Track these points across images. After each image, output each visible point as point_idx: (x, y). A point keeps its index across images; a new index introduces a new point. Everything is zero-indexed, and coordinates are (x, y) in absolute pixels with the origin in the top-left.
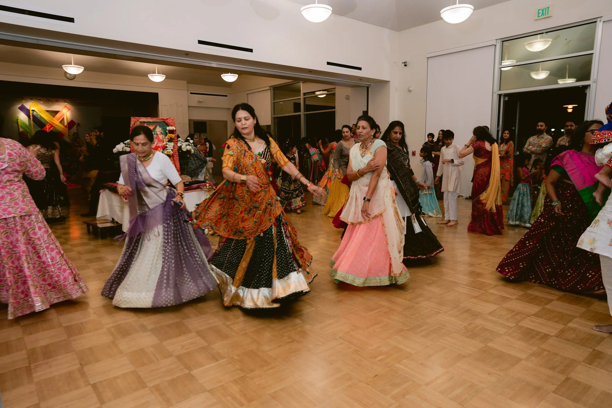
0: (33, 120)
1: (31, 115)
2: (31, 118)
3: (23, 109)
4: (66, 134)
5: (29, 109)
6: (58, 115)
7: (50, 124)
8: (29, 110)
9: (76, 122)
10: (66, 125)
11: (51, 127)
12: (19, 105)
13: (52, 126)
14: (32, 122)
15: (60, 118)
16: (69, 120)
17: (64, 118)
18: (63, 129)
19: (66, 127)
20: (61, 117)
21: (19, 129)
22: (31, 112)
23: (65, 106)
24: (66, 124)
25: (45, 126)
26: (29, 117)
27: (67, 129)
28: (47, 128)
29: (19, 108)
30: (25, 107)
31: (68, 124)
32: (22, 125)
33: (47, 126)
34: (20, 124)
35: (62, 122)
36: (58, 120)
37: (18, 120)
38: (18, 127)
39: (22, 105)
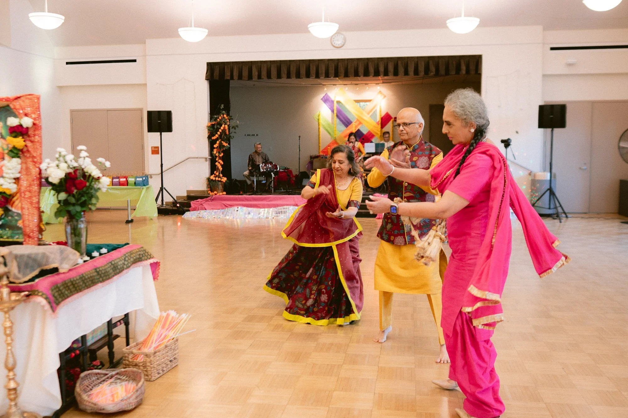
0: (337, 116)
1: (335, 108)
2: (335, 112)
3: (326, 100)
4: (377, 134)
5: (333, 100)
6: (369, 106)
7: (358, 120)
8: (333, 102)
9: (393, 116)
10: (379, 122)
11: (359, 125)
12: (322, 96)
13: (360, 123)
14: (335, 117)
15: (371, 111)
16: (383, 114)
17: (376, 110)
18: (374, 126)
19: (378, 123)
20: (372, 109)
21: (319, 129)
22: (335, 104)
23: (380, 91)
24: (379, 119)
25: (352, 124)
26: (333, 111)
27: (380, 126)
28: (354, 126)
29: (322, 99)
30: (329, 97)
31: (382, 119)
32: (324, 124)
33: (354, 124)
34: (321, 121)
35: (374, 116)
36: (368, 114)
37: (319, 116)
38: (319, 126)
39: (325, 95)
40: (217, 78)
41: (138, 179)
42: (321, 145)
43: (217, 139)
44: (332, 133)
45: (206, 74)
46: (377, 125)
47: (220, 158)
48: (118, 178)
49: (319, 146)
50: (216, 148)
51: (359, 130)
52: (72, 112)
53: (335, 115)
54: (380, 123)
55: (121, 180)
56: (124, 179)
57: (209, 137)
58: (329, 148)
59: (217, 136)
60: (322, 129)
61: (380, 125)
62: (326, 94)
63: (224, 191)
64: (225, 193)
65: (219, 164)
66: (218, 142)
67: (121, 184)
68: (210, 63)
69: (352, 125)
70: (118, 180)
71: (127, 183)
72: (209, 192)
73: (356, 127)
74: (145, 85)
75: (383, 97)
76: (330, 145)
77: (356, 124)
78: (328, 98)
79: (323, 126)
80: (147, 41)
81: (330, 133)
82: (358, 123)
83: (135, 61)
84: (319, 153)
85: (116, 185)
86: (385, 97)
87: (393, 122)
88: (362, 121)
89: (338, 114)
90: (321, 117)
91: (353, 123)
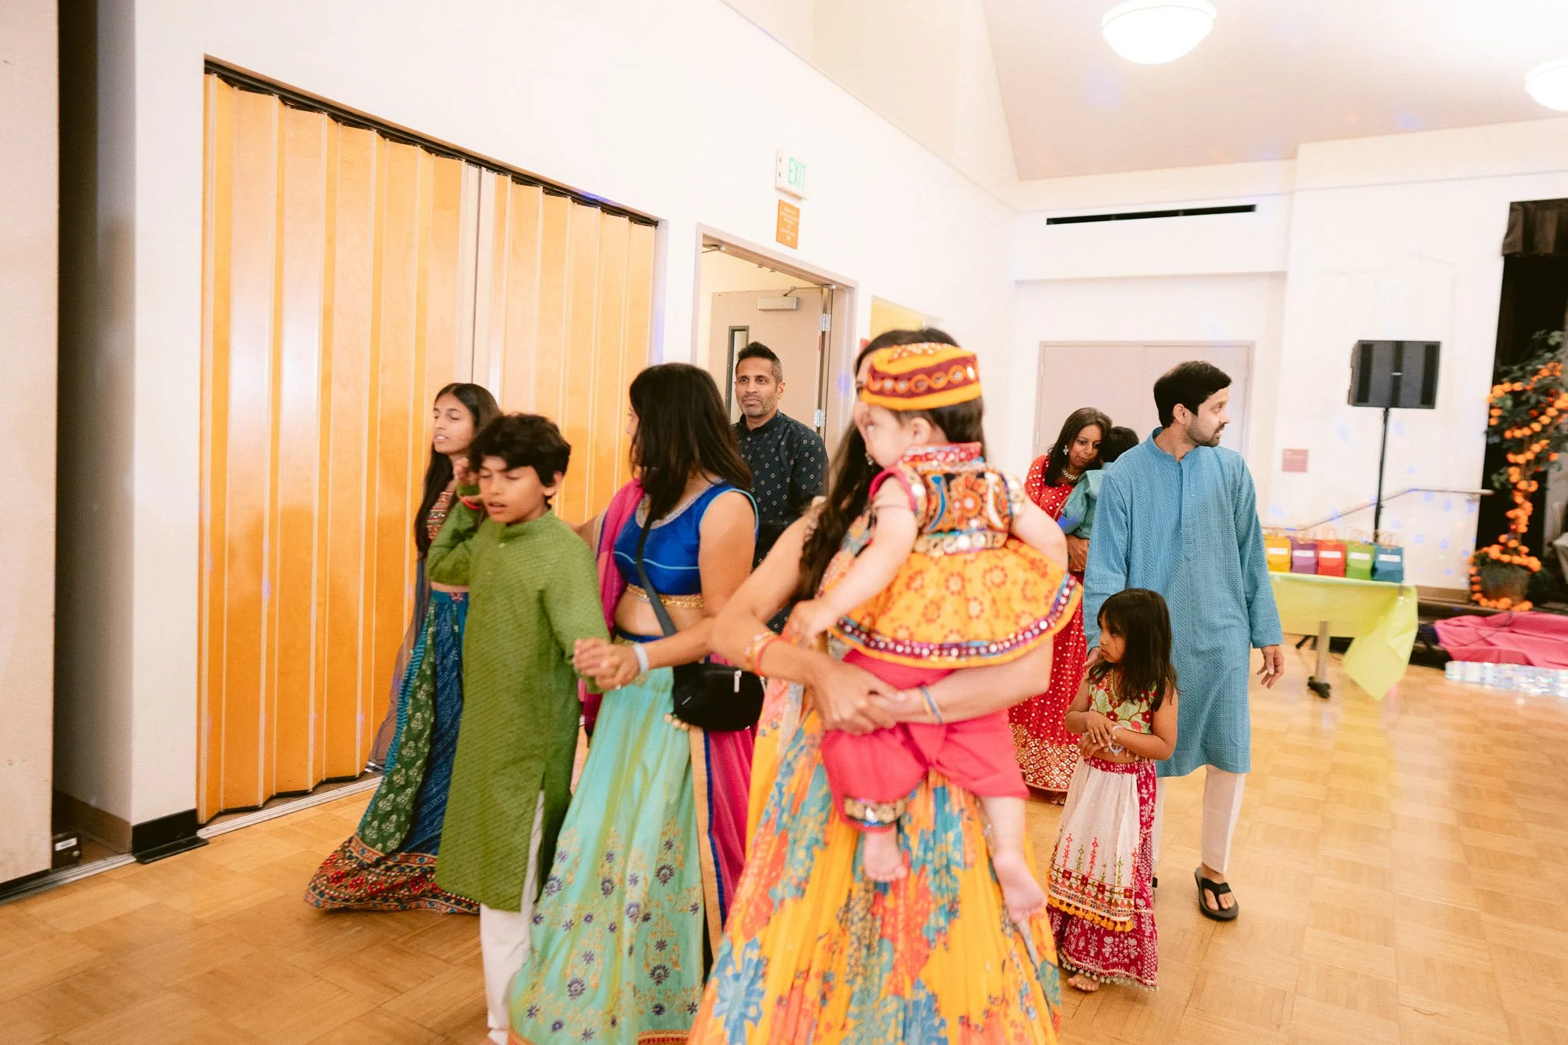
40: (1550, 249)
41: (1383, 558)
43: (1535, 437)
45: (1508, 235)
47: (1530, 497)
48: (1315, 546)
50: (1516, 465)
52: (1045, 347)
55: (1324, 554)
56: (1337, 555)
57: (1491, 431)
59: (1536, 427)
63: (1527, 598)
64: (1527, 605)
65: (1521, 515)
66: (1536, 448)
67: (1318, 567)
68: (1523, 204)
70: (1310, 554)
71: (1341, 569)
72: (1477, 596)
74: (1280, 277)
80: (1304, 150)
83: (1249, 209)
85: (1304, 569)
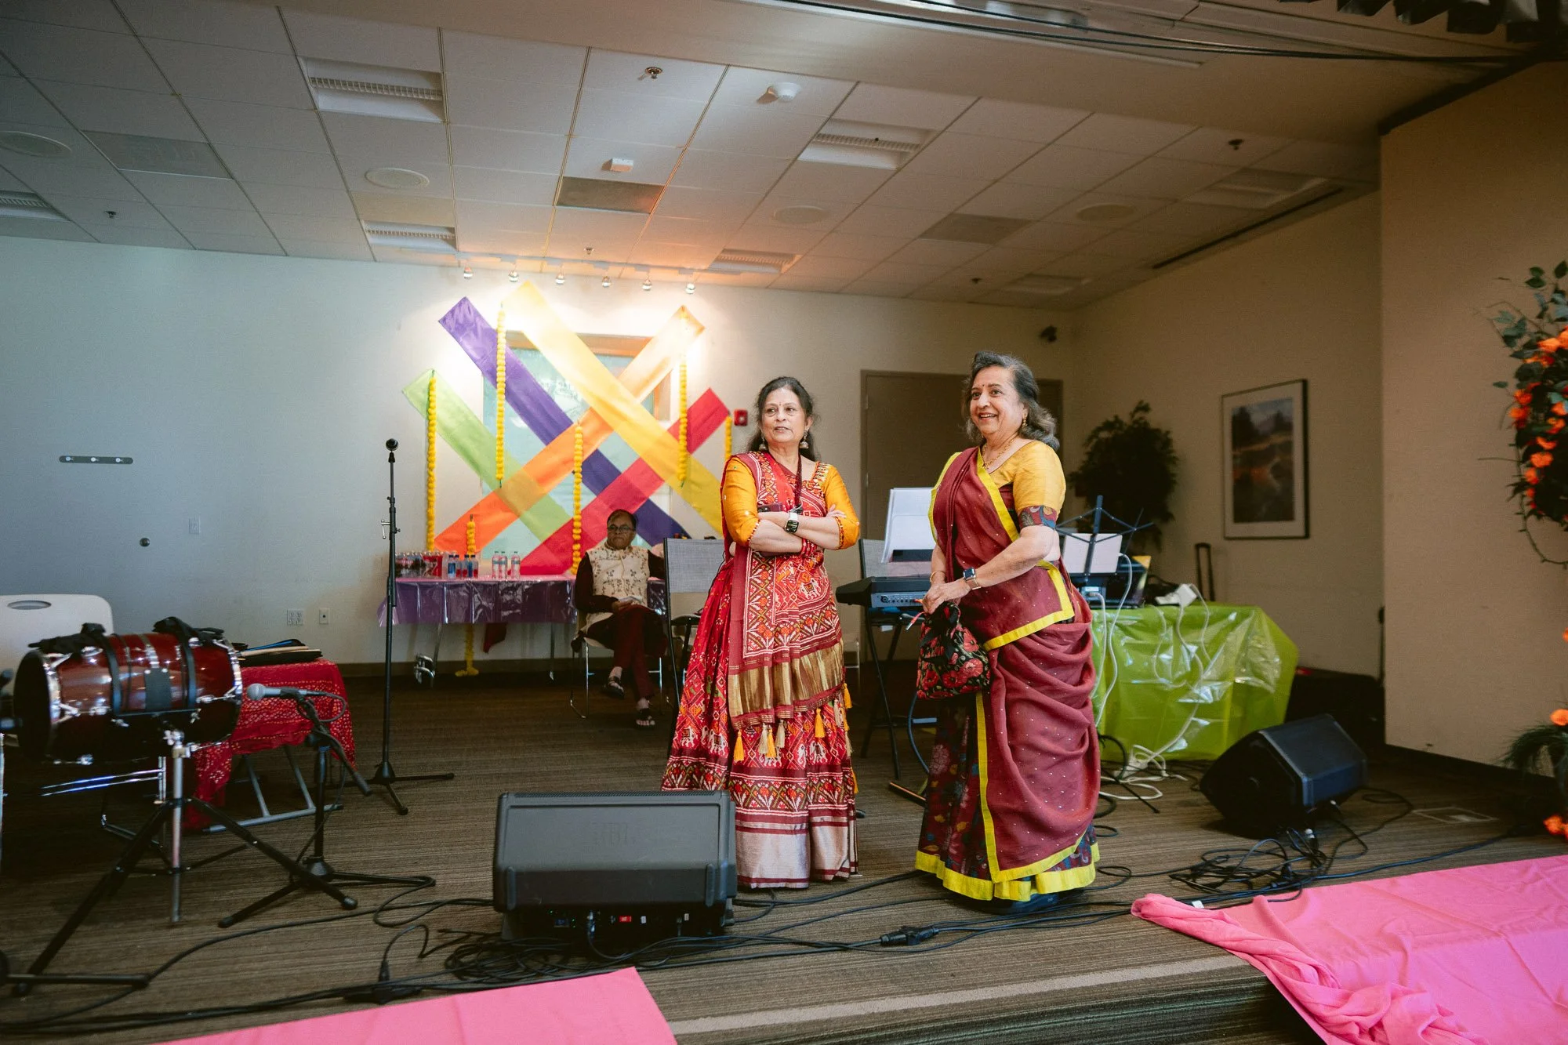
0: (509, 394)
1: (501, 361)
2: (501, 376)
3: (463, 325)
4: (672, 472)
5: (494, 326)
6: (641, 365)
7: (593, 414)
8: (492, 335)
9: (732, 406)
10: (678, 423)
11: (597, 433)
12: (446, 305)
13: (605, 427)
14: (501, 401)
15: (647, 382)
16: (695, 394)
17: (666, 380)
18: (660, 443)
19: (673, 431)
20: (652, 377)
21: (429, 441)
22: (502, 345)
23: (683, 309)
24: (676, 413)
25: (569, 430)
26: (491, 374)
27: (683, 443)
28: (578, 436)
29: (443, 321)
30: (477, 314)
31: (690, 413)
32: (451, 423)
33: (579, 428)
34: (439, 412)
35: (656, 400)
36: (636, 392)
37: (430, 388)
38: (429, 430)
39: (460, 304)
42: (435, 511)
44: (484, 463)
46: (670, 439)
49: (429, 518)
51: (597, 453)
53: (501, 387)
54: (682, 428)
58: (472, 524)
60: (440, 445)
61: (682, 437)
62: (465, 299)
69: (574, 432)
73: (586, 442)
75: (692, 329)
76: (474, 513)
77: (588, 430)
78: (471, 317)
79: (446, 430)
81: (474, 463)
82: (593, 425)
84: (428, 544)
86: (702, 329)
87: (730, 428)
88: (610, 419)
89: (514, 388)
90: (438, 395)
91: (576, 427)
